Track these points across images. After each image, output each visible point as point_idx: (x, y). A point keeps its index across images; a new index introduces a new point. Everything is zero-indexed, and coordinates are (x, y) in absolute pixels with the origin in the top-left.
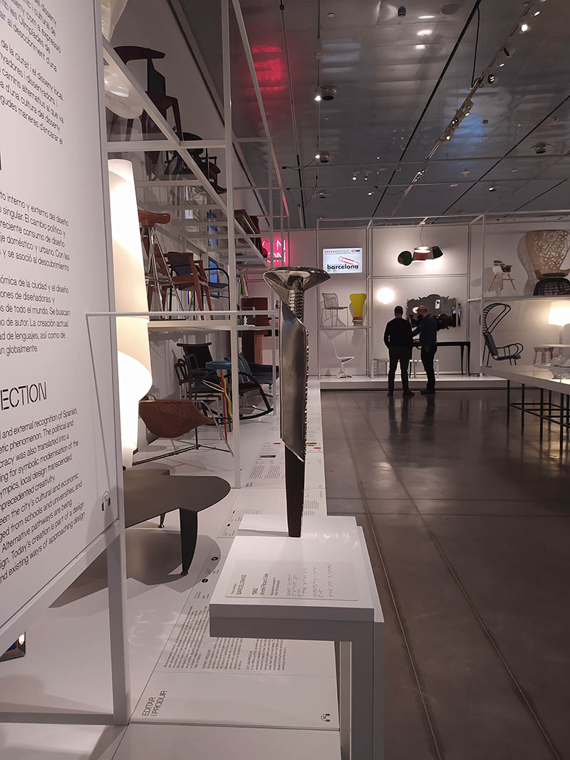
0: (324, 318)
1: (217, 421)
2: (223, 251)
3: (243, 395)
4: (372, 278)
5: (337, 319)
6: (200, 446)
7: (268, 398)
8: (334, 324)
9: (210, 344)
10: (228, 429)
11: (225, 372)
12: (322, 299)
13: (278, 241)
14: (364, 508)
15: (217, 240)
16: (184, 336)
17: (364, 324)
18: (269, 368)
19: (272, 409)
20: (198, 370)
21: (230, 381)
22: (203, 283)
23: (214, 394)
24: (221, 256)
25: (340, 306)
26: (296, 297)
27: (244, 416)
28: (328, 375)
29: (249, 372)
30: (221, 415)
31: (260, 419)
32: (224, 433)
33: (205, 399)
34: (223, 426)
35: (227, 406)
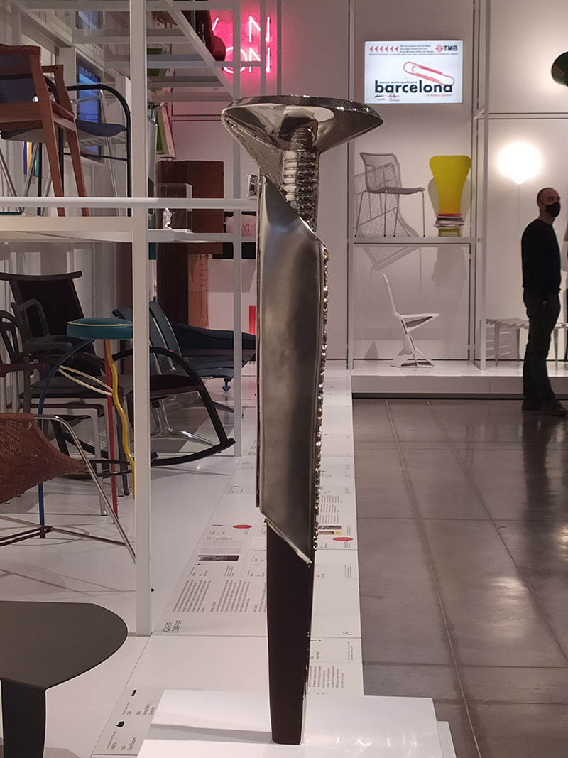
0: (364, 216)
1: (95, 468)
2: (113, 42)
3: (158, 406)
4: (488, 116)
5: (398, 218)
6: (49, 529)
7: (221, 413)
8: (390, 231)
9: (78, 274)
10: (120, 490)
11: (114, 347)
12: (360, 167)
13: (251, 19)
14: (457, 687)
15: (100, 14)
16: (14, 255)
17: (465, 231)
18: (224, 340)
19: (232, 442)
20: (48, 340)
21: (126, 370)
22: (64, 123)
23: (88, 401)
24: (109, 55)
25: (404, 186)
26: (300, 168)
27: (161, 456)
28: (372, 359)
29: (174, 346)
30: (104, 454)
31: (199, 464)
32: (110, 499)
33: (64, 412)
34: (109, 480)
35: (120, 431)
